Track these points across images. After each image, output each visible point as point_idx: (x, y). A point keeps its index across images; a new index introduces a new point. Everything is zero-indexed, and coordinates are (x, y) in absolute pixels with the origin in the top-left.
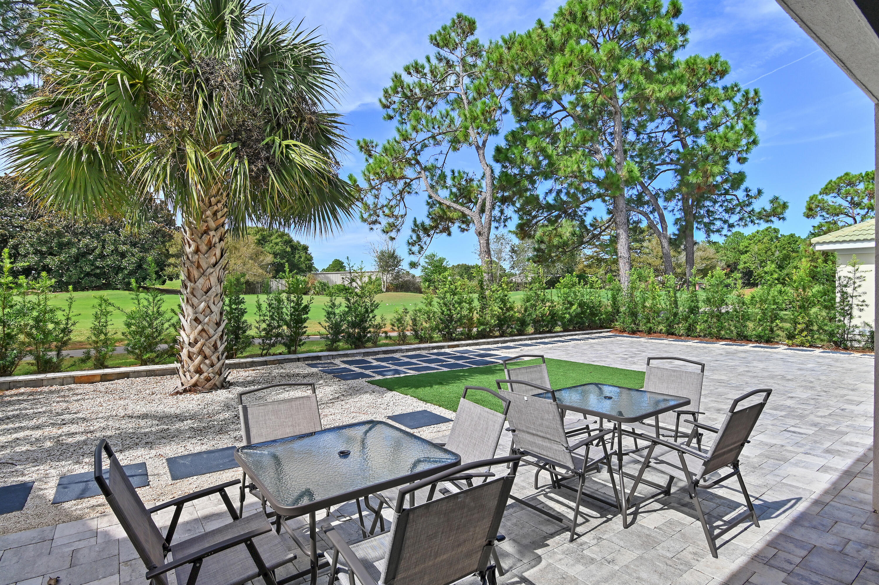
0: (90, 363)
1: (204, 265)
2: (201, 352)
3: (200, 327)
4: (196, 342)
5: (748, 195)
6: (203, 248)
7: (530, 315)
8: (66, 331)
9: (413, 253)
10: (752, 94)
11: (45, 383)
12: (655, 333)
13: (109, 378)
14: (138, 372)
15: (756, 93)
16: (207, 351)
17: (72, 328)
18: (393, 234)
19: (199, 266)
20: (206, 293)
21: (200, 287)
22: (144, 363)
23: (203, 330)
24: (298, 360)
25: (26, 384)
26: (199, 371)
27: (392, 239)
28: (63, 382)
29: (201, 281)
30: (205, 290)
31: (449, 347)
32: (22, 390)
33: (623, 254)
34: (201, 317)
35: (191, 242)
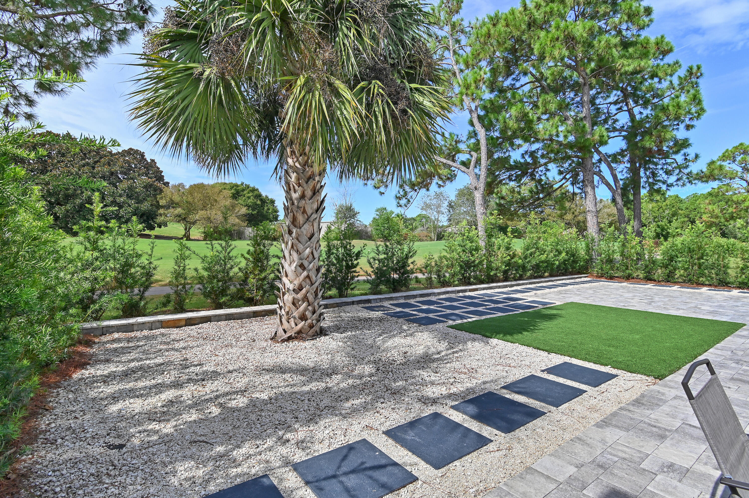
0: (170, 307)
1: (309, 211)
2: (305, 298)
3: (305, 273)
4: (300, 288)
5: (686, 159)
6: (309, 193)
7: (529, 262)
8: (149, 275)
9: (401, 206)
10: (695, 70)
11: (135, 328)
12: (633, 278)
13: (193, 322)
14: (219, 316)
15: (699, 68)
16: (311, 297)
17: (154, 272)
18: (382, 189)
19: (304, 212)
20: (310, 239)
21: (305, 232)
22: (219, 306)
23: (308, 277)
24: (353, 303)
25: (119, 329)
26: (303, 318)
27: (382, 193)
28: (151, 326)
29: (306, 226)
30: (309, 235)
31: (471, 290)
32: (116, 335)
33: (591, 209)
34: (306, 263)
35: (296, 187)
